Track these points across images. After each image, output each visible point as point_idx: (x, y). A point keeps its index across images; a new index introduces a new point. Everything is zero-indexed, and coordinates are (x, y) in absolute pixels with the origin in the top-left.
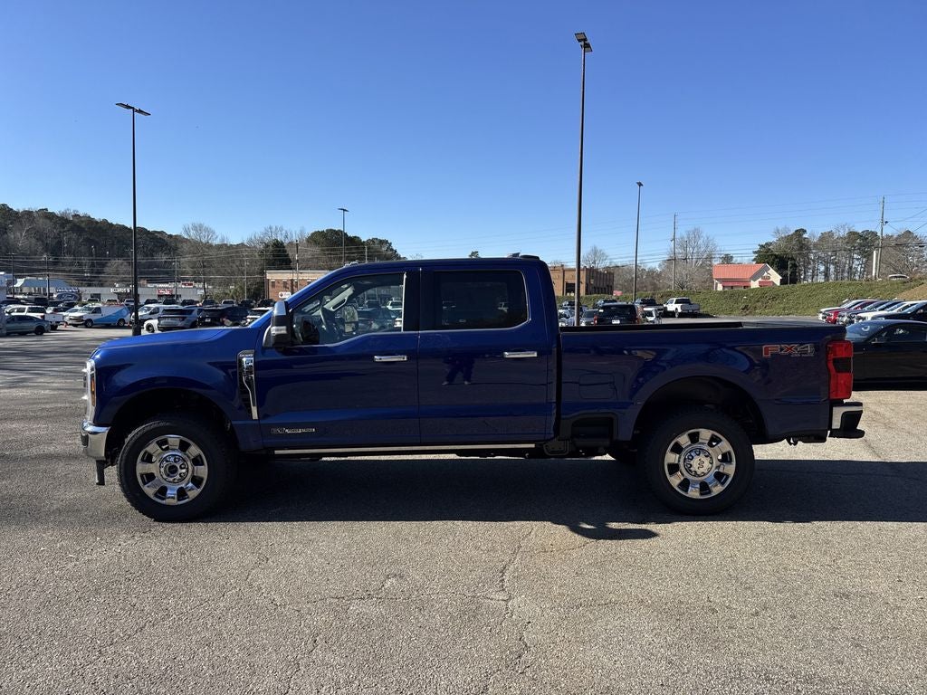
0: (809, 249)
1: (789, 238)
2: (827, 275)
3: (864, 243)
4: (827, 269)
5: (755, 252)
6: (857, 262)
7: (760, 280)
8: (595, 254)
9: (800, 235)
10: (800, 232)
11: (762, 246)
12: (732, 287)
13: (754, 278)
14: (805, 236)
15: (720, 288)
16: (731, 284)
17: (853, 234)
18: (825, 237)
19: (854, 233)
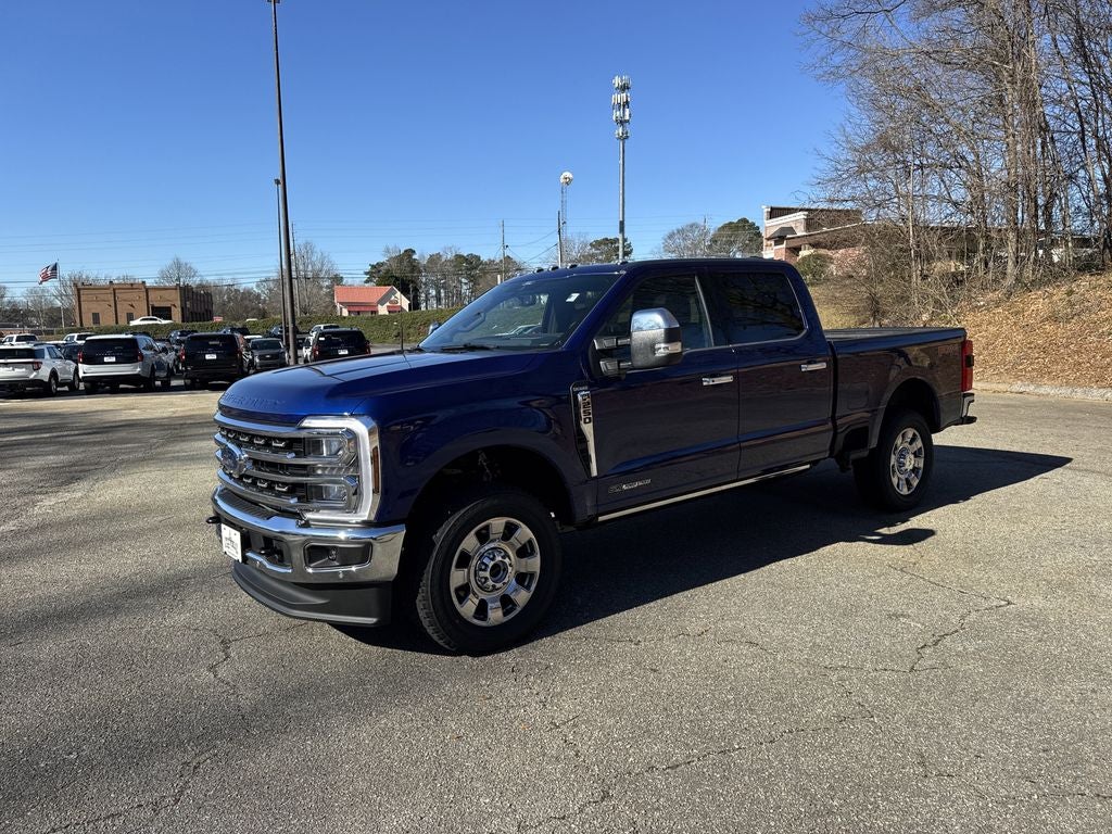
0: (420, 272)
1: (400, 258)
2: (439, 300)
3: (470, 266)
4: (439, 293)
5: (366, 273)
6: (465, 287)
7: (388, 304)
8: (179, 268)
9: (410, 256)
10: (410, 252)
11: (373, 267)
12: (359, 313)
13: (382, 302)
14: (415, 257)
15: (345, 313)
16: (357, 309)
17: (459, 257)
18: (434, 259)
19: (462, 256)
